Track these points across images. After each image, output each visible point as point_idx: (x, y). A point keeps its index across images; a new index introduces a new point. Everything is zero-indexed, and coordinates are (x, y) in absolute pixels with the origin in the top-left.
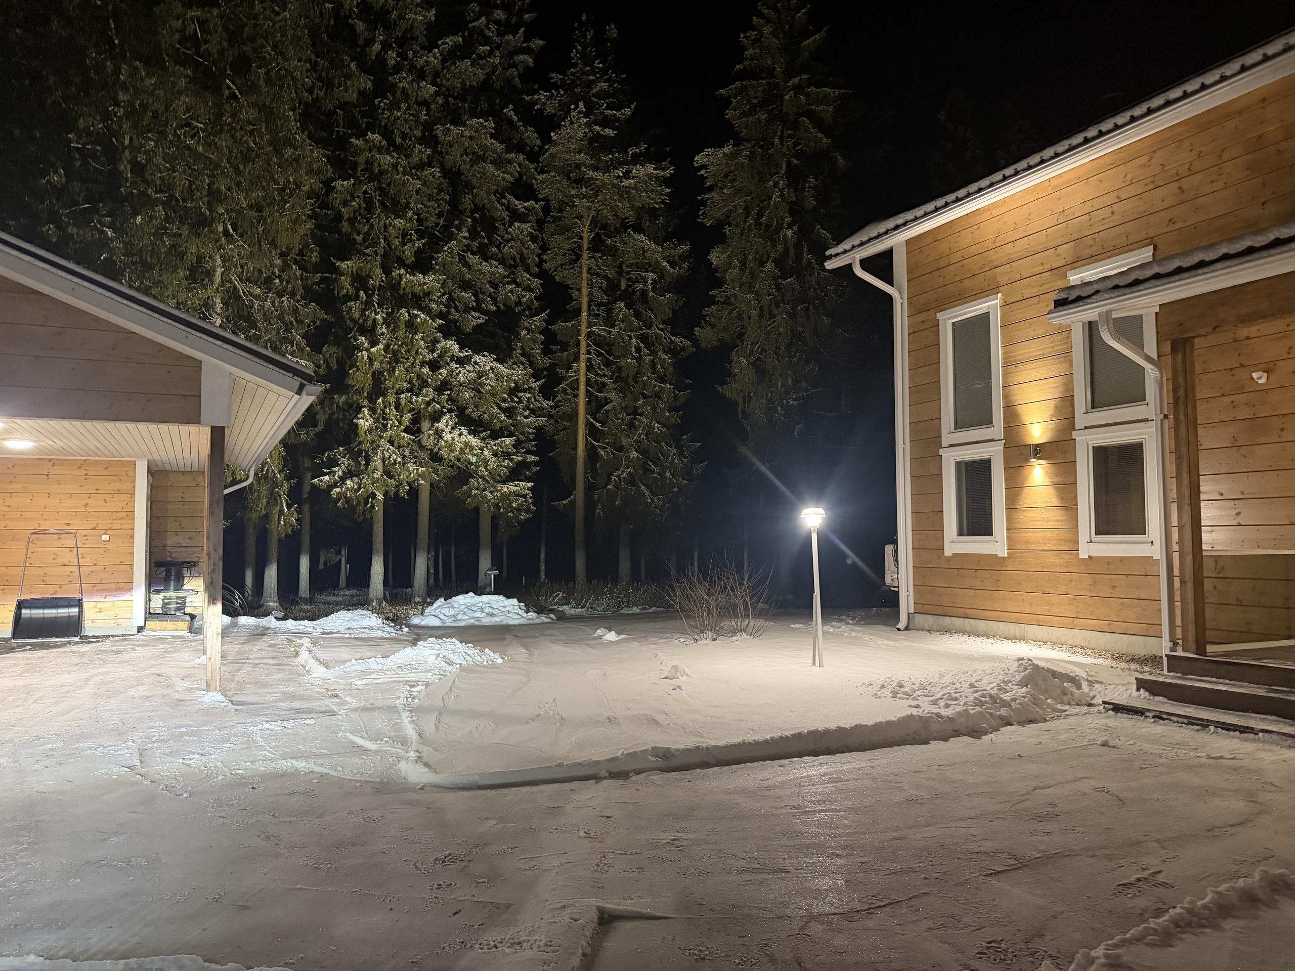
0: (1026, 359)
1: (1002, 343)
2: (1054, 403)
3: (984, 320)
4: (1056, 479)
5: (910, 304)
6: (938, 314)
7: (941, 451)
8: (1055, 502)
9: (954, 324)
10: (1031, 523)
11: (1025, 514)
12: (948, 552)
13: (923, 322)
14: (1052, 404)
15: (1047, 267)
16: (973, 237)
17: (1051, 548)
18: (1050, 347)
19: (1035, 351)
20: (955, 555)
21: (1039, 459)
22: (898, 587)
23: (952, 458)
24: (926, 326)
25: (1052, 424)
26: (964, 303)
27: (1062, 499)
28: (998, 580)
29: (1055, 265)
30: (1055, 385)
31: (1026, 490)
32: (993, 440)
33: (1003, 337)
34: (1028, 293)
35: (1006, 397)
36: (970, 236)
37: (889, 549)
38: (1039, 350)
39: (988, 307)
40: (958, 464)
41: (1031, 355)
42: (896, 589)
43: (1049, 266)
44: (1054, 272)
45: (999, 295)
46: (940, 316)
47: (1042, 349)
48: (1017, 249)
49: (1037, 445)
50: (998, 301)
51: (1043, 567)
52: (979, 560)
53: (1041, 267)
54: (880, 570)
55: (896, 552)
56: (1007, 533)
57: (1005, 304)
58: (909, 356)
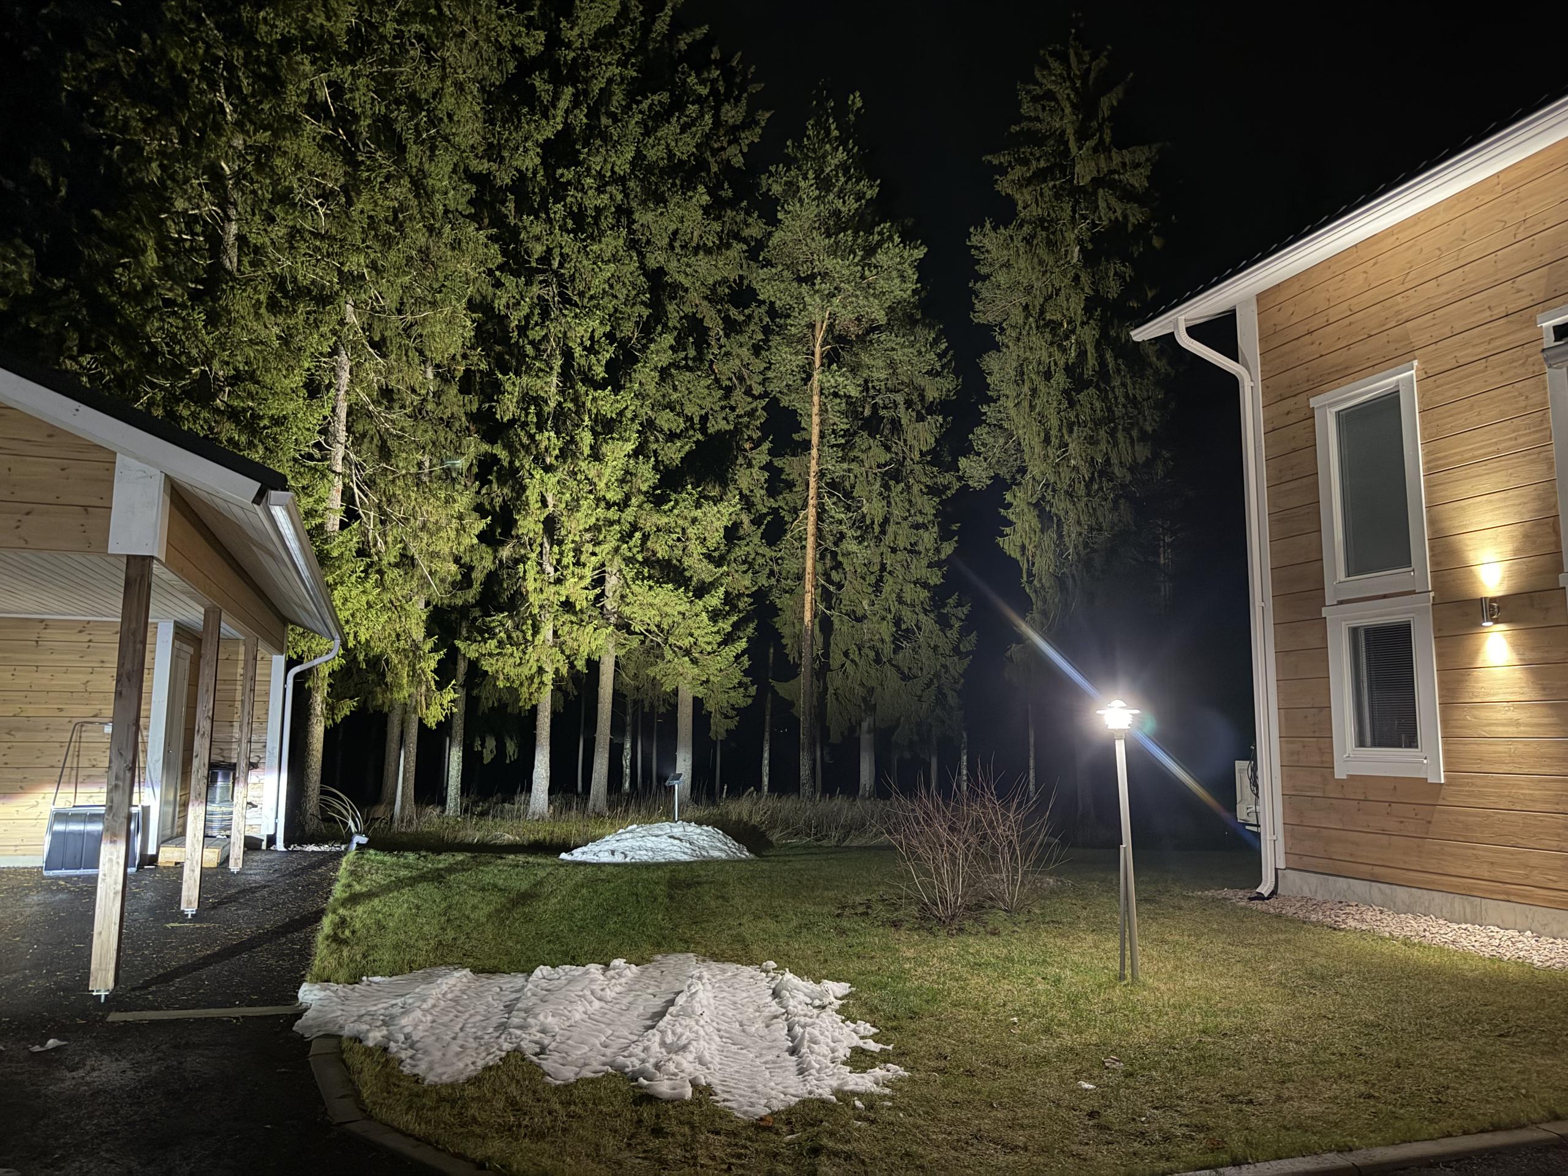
0: (1467, 460)
1: (1423, 438)
2: (1521, 529)
3: (1390, 403)
4: (1530, 655)
5: (1266, 388)
6: (1311, 400)
7: (1325, 612)
8: (1529, 693)
9: (1338, 413)
10: (1487, 729)
11: (1476, 712)
12: (1340, 773)
13: (1288, 413)
14: (1517, 531)
15: (1501, 311)
16: (1366, 278)
17: (1526, 771)
18: (1511, 439)
19: (1481, 448)
20: (1352, 777)
21: (1496, 622)
22: (1258, 826)
23: (1343, 623)
24: (1292, 418)
25: (1518, 564)
26: (1354, 380)
27: (1544, 689)
28: (1429, 822)
29: (1512, 308)
30: (1522, 500)
31: (1477, 673)
32: (1413, 592)
33: (1423, 429)
34: (1464, 356)
35: (1432, 522)
36: (1362, 277)
37: (1241, 765)
38: (1490, 445)
39: (1398, 381)
40: (1354, 632)
41: (1476, 453)
42: (1255, 829)
43: (1503, 309)
44: (1510, 318)
45: (1416, 363)
46: (1314, 402)
47: (1496, 443)
48: (1442, 289)
49: (1493, 600)
50: (1413, 372)
51: (1514, 803)
52: (1395, 788)
53: (1488, 313)
54: (1230, 800)
55: (1254, 769)
56: (1444, 743)
57: (1425, 377)
58: (1267, 466)
